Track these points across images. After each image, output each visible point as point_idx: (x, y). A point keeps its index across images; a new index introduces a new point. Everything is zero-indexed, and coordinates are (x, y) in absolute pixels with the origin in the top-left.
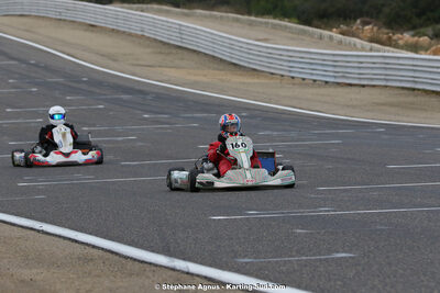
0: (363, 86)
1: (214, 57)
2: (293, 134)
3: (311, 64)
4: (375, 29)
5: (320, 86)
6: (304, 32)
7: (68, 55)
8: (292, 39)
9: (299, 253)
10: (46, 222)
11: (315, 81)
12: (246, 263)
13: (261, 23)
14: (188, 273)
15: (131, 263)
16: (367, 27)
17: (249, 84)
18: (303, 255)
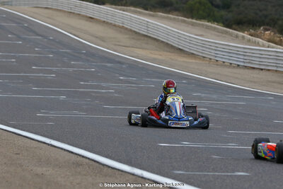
0: (262, 69)
1: (167, 44)
2: (215, 96)
3: (230, 53)
5: (234, 67)
6: (227, 32)
7: (74, 35)
8: (218, 36)
9: (214, 170)
10: (54, 139)
11: (231, 64)
12: (180, 174)
13: (199, 24)
14: (142, 178)
15: (106, 169)
16: (267, 32)
18: (216, 171)
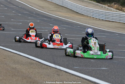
0: (113, 22)
3: (99, 14)
4: (118, 6)
6: (98, 5)
8: (94, 7)
11: (99, 19)
12: (77, 68)
14: (60, 70)
15: (44, 65)
16: (115, 5)
17: (81, 18)
18: (93, 67)
